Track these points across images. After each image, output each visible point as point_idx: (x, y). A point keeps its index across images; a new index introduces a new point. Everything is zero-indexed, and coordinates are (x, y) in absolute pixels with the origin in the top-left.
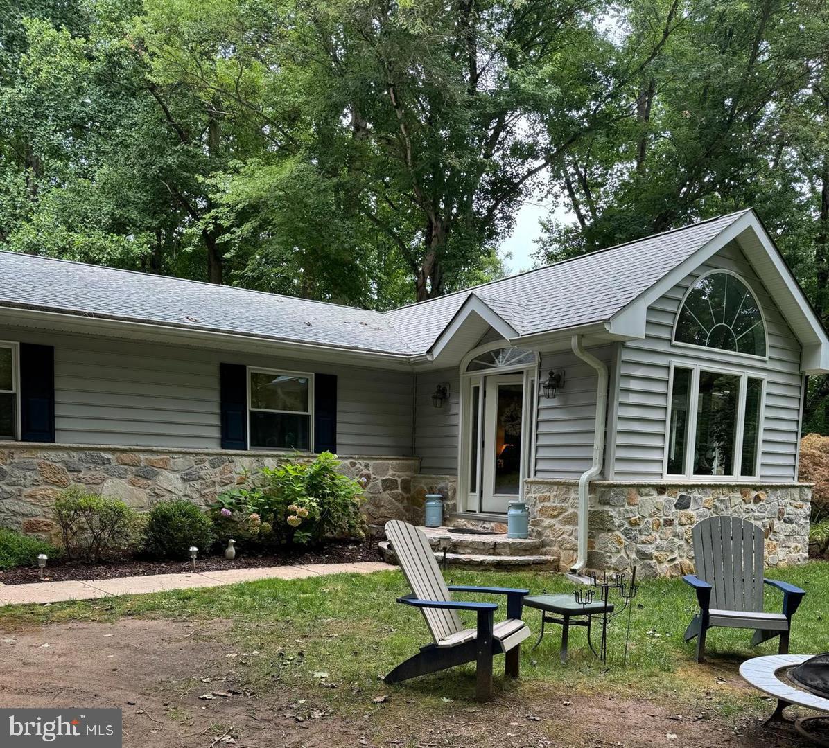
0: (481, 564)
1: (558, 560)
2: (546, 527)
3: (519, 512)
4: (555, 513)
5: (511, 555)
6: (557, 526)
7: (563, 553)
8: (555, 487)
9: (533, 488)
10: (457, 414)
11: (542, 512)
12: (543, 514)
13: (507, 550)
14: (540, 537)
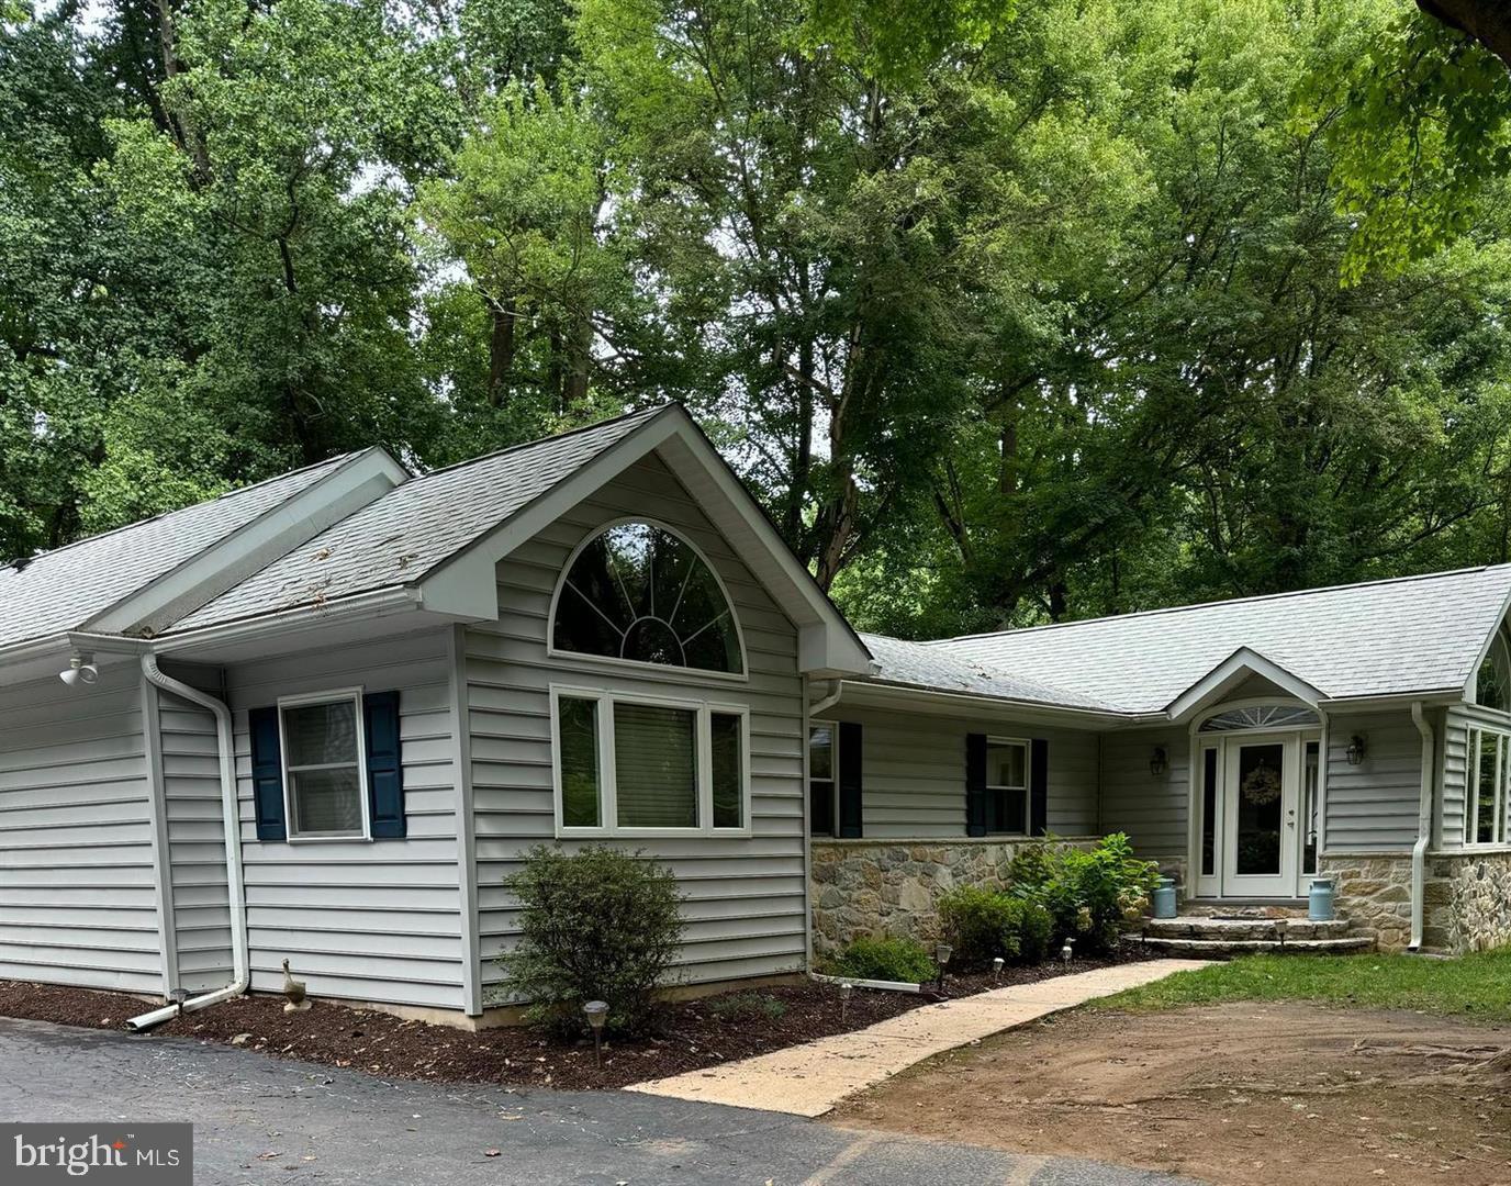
0: (1316, 948)
1: (1376, 941)
2: (1354, 906)
3: (1324, 891)
4: (1368, 890)
5: (1330, 938)
6: (1372, 904)
7: (1381, 934)
8: (1368, 862)
9: (1332, 864)
10: (1187, 782)
11: (1347, 890)
12: (1349, 892)
13: (1326, 933)
14: (1345, 919)
